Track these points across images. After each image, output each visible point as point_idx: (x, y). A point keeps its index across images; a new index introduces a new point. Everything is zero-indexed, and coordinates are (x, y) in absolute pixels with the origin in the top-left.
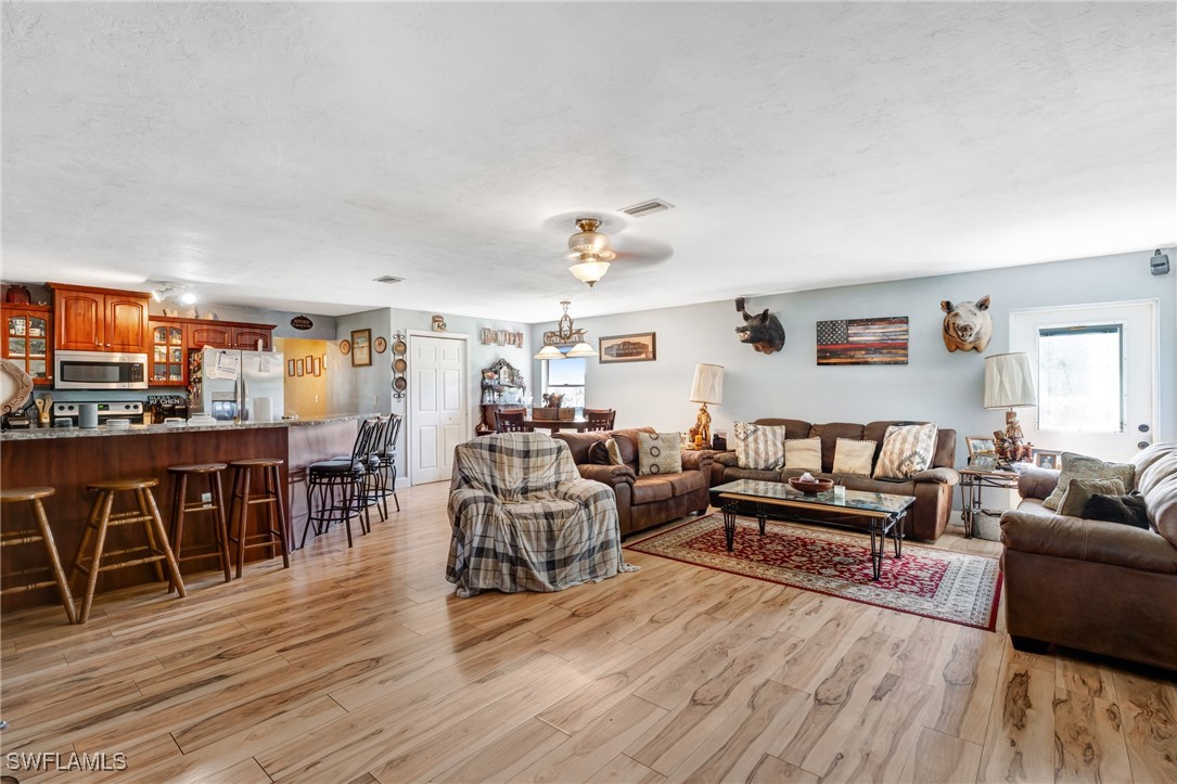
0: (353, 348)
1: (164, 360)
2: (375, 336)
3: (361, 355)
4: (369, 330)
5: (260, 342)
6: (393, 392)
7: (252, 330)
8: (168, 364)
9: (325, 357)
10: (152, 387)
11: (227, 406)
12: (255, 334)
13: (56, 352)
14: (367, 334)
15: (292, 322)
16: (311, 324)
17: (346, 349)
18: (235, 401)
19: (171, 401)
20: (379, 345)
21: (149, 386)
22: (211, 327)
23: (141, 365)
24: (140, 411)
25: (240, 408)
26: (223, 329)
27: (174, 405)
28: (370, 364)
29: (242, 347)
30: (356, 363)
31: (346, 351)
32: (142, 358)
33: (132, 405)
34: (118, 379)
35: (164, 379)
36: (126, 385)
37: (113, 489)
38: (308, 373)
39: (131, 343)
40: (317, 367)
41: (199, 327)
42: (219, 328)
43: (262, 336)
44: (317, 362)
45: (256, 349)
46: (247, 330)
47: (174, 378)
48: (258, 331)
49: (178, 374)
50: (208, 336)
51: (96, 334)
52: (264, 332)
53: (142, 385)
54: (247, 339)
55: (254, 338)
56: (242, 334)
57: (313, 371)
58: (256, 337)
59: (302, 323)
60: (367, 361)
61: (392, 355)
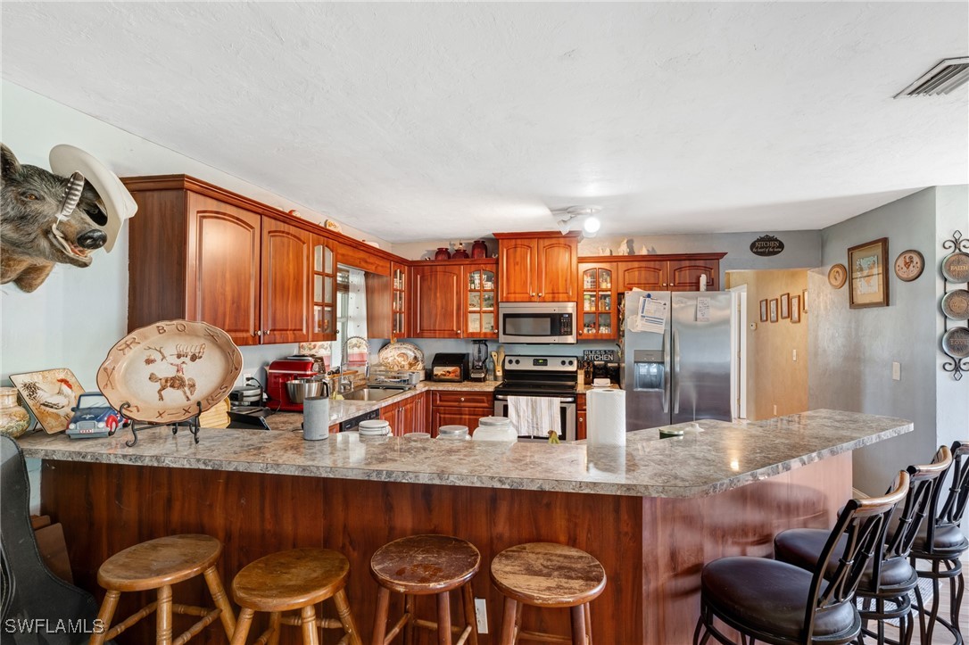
0: (852, 279)
1: (593, 309)
2: (895, 250)
3: (869, 288)
4: (885, 242)
5: (703, 279)
6: (941, 360)
7: (693, 263)
8: (598, 314)
9: (806, 294)
10: (581, 341)
11: (654, 369)
12: (697, 267)
13: (501, 305)
14: (879, 250)
15: (753, 246)
16: (781, 246)
17: (840, 279)
18: (662, 363)
19: (604, 358)
20: (907, 265)
21: (577, 340)
22: (643, 264)
23: (570, 315)
24: (573, 368)
25: (668, 369)
26: (657, 265)
27: (607, 362)
28: (886, 301)
29: (680, 287)
30: (859, 300)
31: (837, 283)
32: (570, 308)
33: (567, 360)
34: (549, 333)
35: (594, 331)
36: (556, 339)
37: (252, 605)
38: (783, 318)
39: (561, 291)
40: (795, 309)
41: (630, 265)
42: (652, 264)
43: (707, 270)
44: (795, 302)
45: (698, 289)
46: (687, 263)
47: (603, 330)
48: (701, 263)
49: (608, 325)
50: (640, 275)
51: (531, 283)
52: (708, 263)
53: (571, 339)
54: (686, 276)
55: (695, 273)
56: (680, 269)
57: (790, 315)
58: (698, 272)
59: (767, 246)
60: (880, 298)
61: (939, 283)
